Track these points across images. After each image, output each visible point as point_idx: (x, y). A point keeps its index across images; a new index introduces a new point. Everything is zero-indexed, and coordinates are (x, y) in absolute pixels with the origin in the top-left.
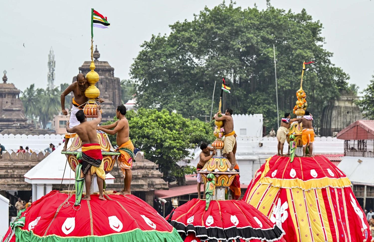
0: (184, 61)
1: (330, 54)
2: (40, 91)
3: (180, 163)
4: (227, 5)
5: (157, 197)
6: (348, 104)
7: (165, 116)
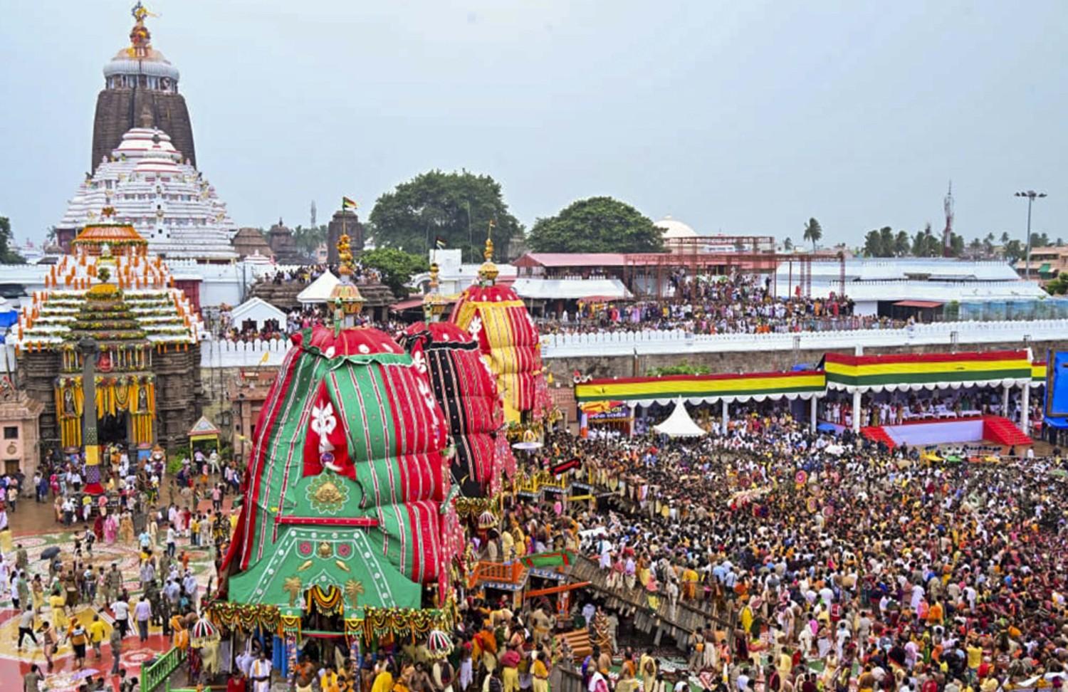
0: (406, 211)
1: (506, 206)
2: (306, 231)
3: (407, 285)
4: (435, 172)
5: (390, 309)
6: (519, 241)
7: (394, 253)
